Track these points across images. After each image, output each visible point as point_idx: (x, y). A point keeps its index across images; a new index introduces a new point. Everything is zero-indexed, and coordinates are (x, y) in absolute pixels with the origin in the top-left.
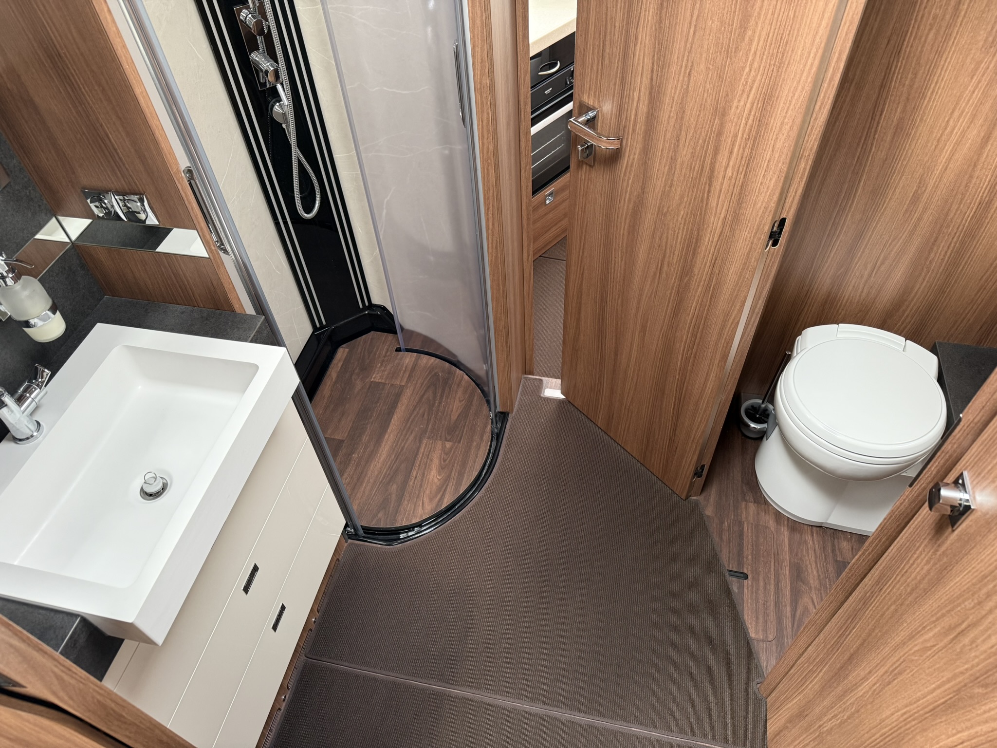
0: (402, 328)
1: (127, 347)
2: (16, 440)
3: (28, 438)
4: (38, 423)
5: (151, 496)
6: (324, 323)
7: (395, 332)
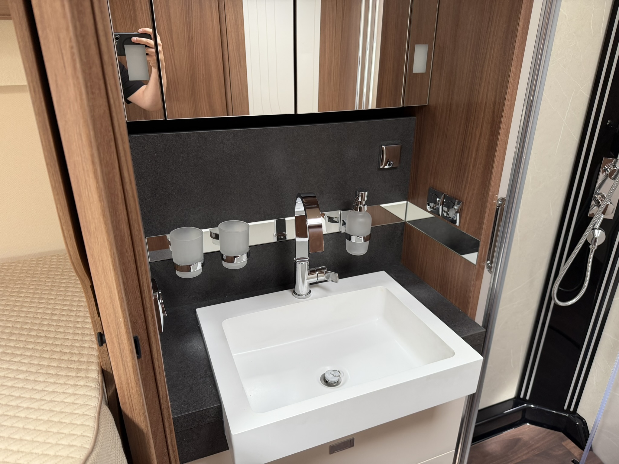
0: (591, 449)
1: (388, 290)
2: (294, 292)
3: (299, 295)
4: (310, 292)
5: (327, 383)
6: (528, 398)
7: (583, 448)
